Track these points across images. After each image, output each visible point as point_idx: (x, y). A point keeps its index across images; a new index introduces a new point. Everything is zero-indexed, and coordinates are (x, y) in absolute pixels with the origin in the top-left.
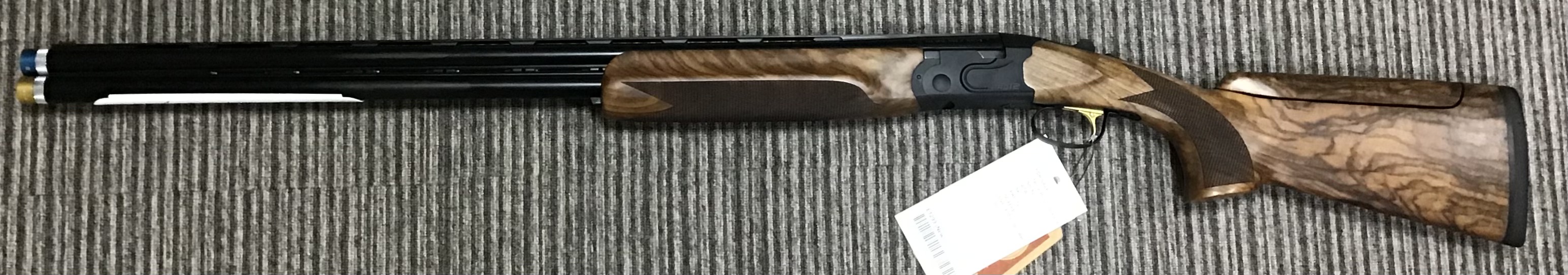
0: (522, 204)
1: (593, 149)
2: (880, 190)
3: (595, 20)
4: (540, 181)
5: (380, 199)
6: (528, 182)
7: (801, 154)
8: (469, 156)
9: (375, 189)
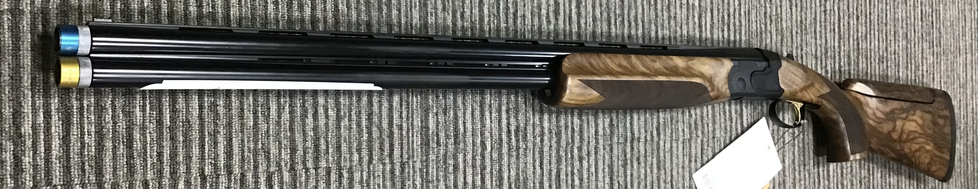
0: (480, 176)
1: (526, 129)
2: (685, 157)
3: (526, 22)
4: (491, 156)
5: (378, 176)
6: (483, 157)
7: (646, 131)
8: (442, 135)
9: (374, 168)
